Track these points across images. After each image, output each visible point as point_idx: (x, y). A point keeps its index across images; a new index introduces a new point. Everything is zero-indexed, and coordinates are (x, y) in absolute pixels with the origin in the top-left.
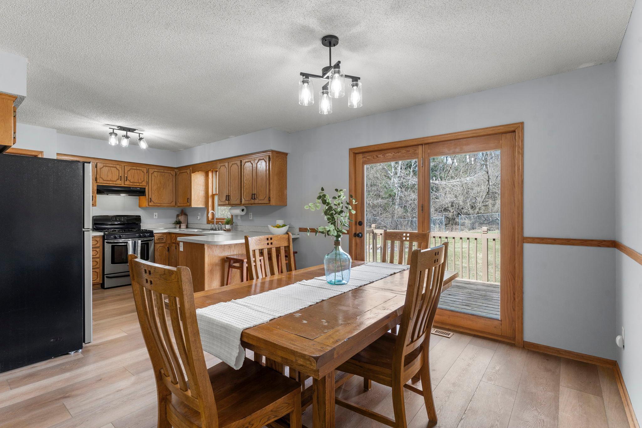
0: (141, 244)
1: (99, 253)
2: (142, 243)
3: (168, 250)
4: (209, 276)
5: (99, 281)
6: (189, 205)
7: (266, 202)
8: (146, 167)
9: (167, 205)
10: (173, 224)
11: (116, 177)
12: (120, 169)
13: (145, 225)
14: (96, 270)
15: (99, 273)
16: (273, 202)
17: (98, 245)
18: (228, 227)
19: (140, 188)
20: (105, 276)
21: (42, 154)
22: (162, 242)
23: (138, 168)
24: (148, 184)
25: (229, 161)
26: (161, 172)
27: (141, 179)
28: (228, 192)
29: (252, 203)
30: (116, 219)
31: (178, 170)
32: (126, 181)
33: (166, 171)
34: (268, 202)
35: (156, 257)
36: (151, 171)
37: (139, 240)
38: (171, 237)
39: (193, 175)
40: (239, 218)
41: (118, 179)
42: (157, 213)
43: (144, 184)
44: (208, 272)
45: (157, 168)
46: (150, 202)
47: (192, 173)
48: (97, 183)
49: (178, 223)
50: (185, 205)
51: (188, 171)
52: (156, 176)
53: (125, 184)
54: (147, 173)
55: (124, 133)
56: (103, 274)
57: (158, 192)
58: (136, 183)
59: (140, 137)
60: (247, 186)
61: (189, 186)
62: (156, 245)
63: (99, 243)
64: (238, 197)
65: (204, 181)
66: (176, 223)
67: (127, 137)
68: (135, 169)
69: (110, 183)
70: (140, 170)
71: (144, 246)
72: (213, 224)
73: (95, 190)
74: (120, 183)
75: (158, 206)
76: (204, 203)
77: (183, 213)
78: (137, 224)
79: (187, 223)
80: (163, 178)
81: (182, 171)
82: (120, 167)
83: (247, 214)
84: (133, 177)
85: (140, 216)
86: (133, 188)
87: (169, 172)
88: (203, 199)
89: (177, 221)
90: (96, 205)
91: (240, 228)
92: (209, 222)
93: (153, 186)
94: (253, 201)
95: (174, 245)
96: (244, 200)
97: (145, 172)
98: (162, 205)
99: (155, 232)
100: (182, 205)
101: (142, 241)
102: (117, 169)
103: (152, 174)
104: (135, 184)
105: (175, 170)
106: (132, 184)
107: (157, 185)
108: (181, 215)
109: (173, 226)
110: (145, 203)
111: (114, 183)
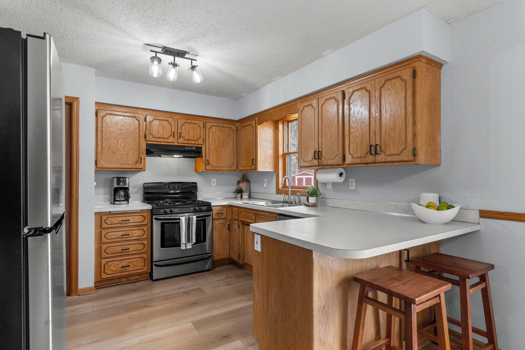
0: (197, 221)
1: (146, 233)
2: (197, 219)
3: (229, 229)
4: (320, 320)
5: (146, 270)
6: (254, 168)
7: (406, 159)
8: (202, 120)
9: (227, 169)
10: (234, 192)
11: (168, 133)
12: (173, 123)
13: (202, 196)
14: (143, 256)
15: (146, 259)
16: (422, 158)
17: (145, 222)
18: (312, 200)
19: (196, 147)
20: (154, 263)
21: (77, 101)
22: (221, 217)
23: (193, 122)
24: (205, 142)
25: (318, 97)
26: (220, 126)
27: (196, 136)
28: (317, 146)
29: (370, 161)
30: (169, 187)
31: (239, 124)
32: (180, 138)
33: (225, 125)
34: (410, 159)
35: (214, 237)
36: (208, 125)
37: (194, 215)
38: (232, 210)
39: (259, 127)
40: (330, 187)
41: (170, 136)
42: (215, 180)
43: (200, 141)
44: (319, 310)
45: (216, 122)
46: (208, 165)
47: (258, 125)
48: (146, 141)
49: (240, 191)
50: (249, 168)
51: (253, 123)
52: (215, 132)
53: (179, 142)
54: (204, 127)
55: (170, 58)
56: (152, 262)
57: (217, 152)
58: (191, 140)
59: (193, 65)
60: (357, 133)
61: (254, 143)
62: (214, 221)
63: (146, 220)
64: (337, 153)
65: (272, 135)
66: (237, 192)
67: (174, 65)
68: (189, 123)
69: (161, 141)
70: (195, 124)
71: (201, 223)
72: (287, 194)
73: (145, 150)
74: (173, 141)
75: (216, 171)
76: (273, 165)
77: (245, 179)
78: (193, 193)
79: (249, 192)
80: (222, 134)
81: (244, 125)
82: (172, 120)
83: (346, 180)
84: (188, 133)
85: (196, 183)
86: (188, 147)
87: (229, 126)
88: (271, 161)
89: (237, 190)
90: (145, 168)
91: (330, 203)
92: (278, 192)
93: (211, 145)
94: (370, 158)
95: (236, 222)
96: (350, 156)
97: (202, 126)
98: (221, 169)
99: (213, 204)
100: (245, 168)
101: (197, 217)
102: (169, 122)
103: (209, 129)
104: (190, 142)
105: (236, 124)
106: (186, 142)
107: (216, 142)
108: (243, 182)
109: (233, 195)
110: (202, 167)
111: (166, 140)
